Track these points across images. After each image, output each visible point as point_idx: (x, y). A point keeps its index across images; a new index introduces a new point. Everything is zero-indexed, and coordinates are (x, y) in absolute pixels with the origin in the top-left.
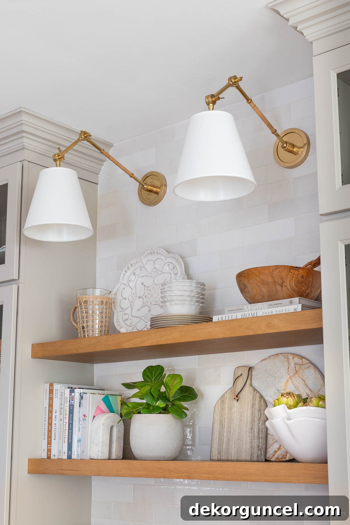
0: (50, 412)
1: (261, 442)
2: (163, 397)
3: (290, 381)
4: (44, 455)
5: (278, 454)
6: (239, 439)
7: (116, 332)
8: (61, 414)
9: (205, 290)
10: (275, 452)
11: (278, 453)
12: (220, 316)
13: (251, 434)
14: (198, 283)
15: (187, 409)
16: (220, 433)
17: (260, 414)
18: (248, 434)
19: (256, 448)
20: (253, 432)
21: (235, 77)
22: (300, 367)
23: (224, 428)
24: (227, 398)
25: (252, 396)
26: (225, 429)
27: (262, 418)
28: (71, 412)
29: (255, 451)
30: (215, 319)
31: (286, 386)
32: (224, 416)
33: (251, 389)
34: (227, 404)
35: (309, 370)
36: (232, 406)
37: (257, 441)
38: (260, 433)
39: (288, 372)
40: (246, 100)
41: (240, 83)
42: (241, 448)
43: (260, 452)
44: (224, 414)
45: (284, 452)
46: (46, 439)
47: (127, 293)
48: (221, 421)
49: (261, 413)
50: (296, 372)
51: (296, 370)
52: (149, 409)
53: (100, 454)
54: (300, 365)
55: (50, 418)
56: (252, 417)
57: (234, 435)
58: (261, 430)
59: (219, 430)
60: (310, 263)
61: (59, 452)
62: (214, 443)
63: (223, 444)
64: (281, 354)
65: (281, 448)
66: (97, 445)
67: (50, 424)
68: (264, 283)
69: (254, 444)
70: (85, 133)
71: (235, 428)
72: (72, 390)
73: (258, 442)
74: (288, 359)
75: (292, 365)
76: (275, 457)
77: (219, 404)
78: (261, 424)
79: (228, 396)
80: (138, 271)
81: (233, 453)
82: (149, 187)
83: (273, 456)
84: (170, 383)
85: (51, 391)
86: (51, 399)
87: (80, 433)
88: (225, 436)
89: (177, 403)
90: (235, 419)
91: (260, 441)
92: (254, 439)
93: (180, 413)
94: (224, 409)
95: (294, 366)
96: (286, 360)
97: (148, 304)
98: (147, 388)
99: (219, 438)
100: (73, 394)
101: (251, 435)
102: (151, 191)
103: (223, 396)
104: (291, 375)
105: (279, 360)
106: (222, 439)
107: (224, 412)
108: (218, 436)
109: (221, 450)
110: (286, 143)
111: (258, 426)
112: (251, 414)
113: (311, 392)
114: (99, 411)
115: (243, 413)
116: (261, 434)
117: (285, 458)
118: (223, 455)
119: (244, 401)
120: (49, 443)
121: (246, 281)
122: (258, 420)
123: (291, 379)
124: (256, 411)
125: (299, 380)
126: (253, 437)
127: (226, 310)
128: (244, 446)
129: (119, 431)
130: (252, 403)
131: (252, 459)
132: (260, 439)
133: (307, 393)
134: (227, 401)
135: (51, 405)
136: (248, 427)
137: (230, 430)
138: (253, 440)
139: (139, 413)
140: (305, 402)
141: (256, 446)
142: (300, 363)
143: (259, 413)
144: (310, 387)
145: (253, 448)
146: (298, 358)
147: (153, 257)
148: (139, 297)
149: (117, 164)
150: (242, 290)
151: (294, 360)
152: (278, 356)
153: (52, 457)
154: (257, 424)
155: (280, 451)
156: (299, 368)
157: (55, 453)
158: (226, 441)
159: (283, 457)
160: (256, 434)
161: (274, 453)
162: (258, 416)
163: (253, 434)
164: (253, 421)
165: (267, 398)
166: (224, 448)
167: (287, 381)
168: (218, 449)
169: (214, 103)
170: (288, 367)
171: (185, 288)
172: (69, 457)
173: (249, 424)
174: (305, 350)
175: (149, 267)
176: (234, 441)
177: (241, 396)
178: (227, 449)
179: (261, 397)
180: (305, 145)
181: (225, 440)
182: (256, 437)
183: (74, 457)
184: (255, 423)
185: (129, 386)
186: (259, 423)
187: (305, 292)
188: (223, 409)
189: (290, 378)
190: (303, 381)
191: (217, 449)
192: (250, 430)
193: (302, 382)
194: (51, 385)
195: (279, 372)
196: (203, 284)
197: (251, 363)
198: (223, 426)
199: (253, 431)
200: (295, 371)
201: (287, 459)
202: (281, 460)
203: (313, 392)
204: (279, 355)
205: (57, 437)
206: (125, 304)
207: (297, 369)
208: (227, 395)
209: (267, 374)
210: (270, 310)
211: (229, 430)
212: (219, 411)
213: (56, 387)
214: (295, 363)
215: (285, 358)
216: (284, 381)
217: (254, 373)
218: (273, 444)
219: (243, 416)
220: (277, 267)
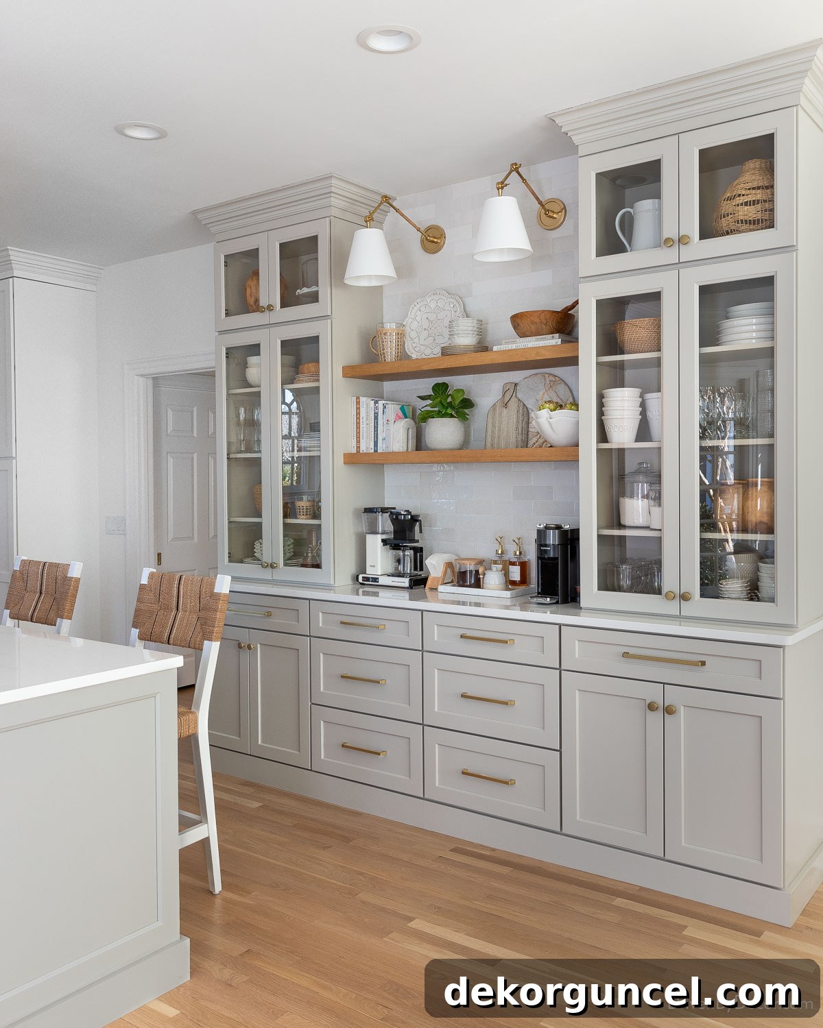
0: (358, 418)
1: (523, 437)
2: (450, 405)
3: (547, 393)
4: (354, 451)
5: (538, 442)
6: (507, 436)
7: (408, 357)
8: (367, 419)
9: (482, 325)
10: (534, 444)
12: (499, 347)
14: (478, 320)
15: (468, 415)
16: (492, 432)
18: (514, 432)
21: (516, 164)
25: (517, 404)
26: (496, 429)
27: (524, 420)
28: (376, 418)
29: (519, 443)
30: (495, 348)
31: (544, 397)
32: (495, 420)
33: (517, 400)
34: (497, 410)
35: (561, 385)
36: (501, 412)
37: (521, 436)
39: (544, 387)
40: (521, 180)
41: (520, 170)
42: (509, 441)
43: (523, 444)
44: (495, 418)
45: (544, 440)
46: (355, 439)
47: (415, 325)
48: (493, 423)
49: (524, 417)
51: (551, 385)
52: (440, 415)
53: (401, 448)
54: (554, 381)
55: (358, 423)
56: (517, 420)
57: (503, 433)
58: (524, 429)
59: (491, 429)
60: (566, 308)
61: (367, 448)
62: (488, 438)
63: (495, 439)
64: (540, 373)
65: (541, 438)
66: (398, 442)
67: (358, 428)
68: (533, 323)
69: (519, 438)
70: (386, 197)
71: (503, 428)
72: (376, 402)
75: (548, 382)
76: (535, 446)
77: (491, 410)
78: (524, 424)
79: (498, 405)
80: (423, 309)
81: (502, 445)
82: (431, 239)
84: (455, 396)
85: (358, 403)
86: (358, 409)
87: (384, 434)
88: (496, 434)
89: (461, 410)
90: (504, 421)
93: (463, 417)
94: (496, 414)
97: (433, 335)
98: (439, 399)
99: (491, 436)
100: (377, 405)
102: (433, 242)
103: (494, 405)
104: (547, 389)
105: (538, 378)
106: (494, 436)
107: (495, 416)
108: (490, 434)
109: (494, 443)
110: (548, 210)
111: (521, 426)
112: (516, 417)
113: (564, 400)
114: (398, 418)
115: (510, 416)
116: (523, 432)
118: (495, 447)
119: (510, 408)
120: (358, 442)
121: (519, 321)
122: (522, 422)
124: (520, 415)
125: (554, 392)
126: (518, 433)
127: (503, 342)
128: (511, 440)
129: (413, 432)
130: (517, 409)
132: (523, 435)
133: (561, 401)
134: (498, 408)
135: (358, 414)
138: (518, 436)
139: (433, 417)
140: (561, 407)
141: (520, 440)
143: (522, 417)
144: (561, 398)
145: (518, 441)
146: (552, 376)
147: (436, 297)
148: (425, 329)
149: (402, 215)
150: (515, 328)
151: (545, 378)
152: (537, 375)
153: (361, 452)
154: (521, 424)
155: (539, 440)
156: (553, 383)
157: (363, 449)
159: (543, 445)
160: (520, 432)
162: (522, 419)
163: (518, 431)
164: (518, 422)
165: (529, 406)
166: (496, 442)
167: (544, 394)
168: (491, 443)
169: (502, 188)
170: (544, 383)
171: (469, 324)
172: (376, 451)
173: (514, 425)
174: (559, 371)
175: (433, 305)
176: (503, 437)
177: (509, 404)
178: (498, 442)
179: (524, 405)
180: (562, 210)
181: (496, 437)
183: (380, 451)
185: (423, 398)
187: (561, 329)
188: (494, 414)
189: (546, 391)
190: (556, 394)
192: (516, 429)
194: (358, 398)
195: (538, 387)
196: (481, 321)
197: (516, 381)
198: (495, 426)
199: (518, 429)
201: (546, 445)
203: (567, 400)
205: (364, 437)
206: (413, 334)
209: (527, 388)
210: (537, 343)
211: (499, 430)
212: (491, 415)
213: (363, 399)
214: (550, 380)
215: (542, 376)
216: (541, 393)
217: (518, 388)
218: (533, 438)
219: (510, 419)
220: (544, 311)
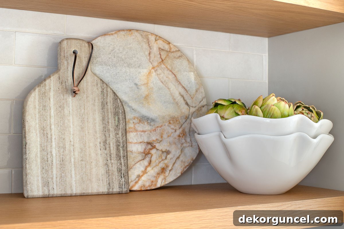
1: (123, 164)
3: (154, 73)
5: (144, 181)
6: (82, 160)
10: (139, 177)
11: (144, 178)
13: (104, 151)
16: (43, 150)
17: (117, 119)
18: (99, 152)
19: (116, 173)
20: (108, 149)
22: (168, 55)
23: (51, 142)
24: (52, 88)
25: (100, 90)
26: (54, 143)
27: (121, 126)
29: (114, 177)
31: (148, 81)
32: (49, 121)
34: (52, 100)
35: (181, 61)
36: (63, 104)
37: (116, 162)
38: (121, 149)
39: (150, 59)
42: (89, 174)
43: (123, 179)
44: (48, 117)
45: (152, 176)
49: (119, 118)
50: (162, 60)
51: (161, 58)
54: (167, 51)
56: (103, 124)
57: (72, 154)
58: (121, 145)
59: (41, 145)
62: (32, 168)
63: (52, 168)
64: (137, 30)
65: (147, 171)
69: (112, 166)
71: (72, 140)
73: (119, 164)
74: (148, 39)
75: (155, 50)
76: (139, 185)
77: (35, 99)
78: (120, 134)
81: (74, 183)
83: (136, 183)
88: (54, 155)
90: (72, 126)
91: (122, 161)
92: (111, 159)
94: (48, 108)
95: (158, 53)
96: (145, 40)
99: (42, 159)
101: (106, 153)
104: (155, 64)
105: (133, 39)
106: (50, 159)
107: (48, 114)
108: (39, 155)
109: (50, 180)
111: (115, 138)
112: (101, 118)
113: (185, 91)
115: (86, 117)
116: (122, 152)
117: (156, 185)
118: (55, 188)
119: (85, 96)
122: (115, 130)
123: (155, 71)
124: (110, 115)
125: (167, 72)
126: (109, 155)
128: (94, 170)
130: (101, 100)
131: (111, 190)
132: (122, 159)
133: (180, 93)
134: (52, 94)
136: (99, 140)
137: (64, 145)
138: (109, 161)
141: (116, 170)
142: (166, 49)
143: (114, 118)
144: (183, 85)
145: (110, 173)
146: (163, 41)
151: (157, 43)
152: (132, 33)
154: (114, 135)
155: (145, 175)
156: (166, 55)
158: (58, 162)
159: (152, 185)
160: (114, 151)
161: (137, 179)
162: (113, 124)
163: (107, 151)
164: (105, 130)
166: (55, 176)
167: (150, 73)
168: (43, 177)
170: (149, 52)
173: (98, 135)
176: (73, 163)
178: (61, 177)
181: (54, 161)
182: (114, 155)
184: (111, 133)
186: (118, 134)
188: (44, 108)
189: (153, 68)
190: (174, 76)
191: (40, 178)
192: (102, 144)
193: (171, 77)
195: (135, 57)
198: (49, 136)
199: (107, 146)
200: (160, 60)
201: (159, 185)
202: (149, 188)
203: (189, 92)
204: (133, 31)
207: (163, 57)
208: (52, 85)
209: (114, 57)
211: (61, 145)
212: (37, 110)
214: (159, 48)
215: (143, 37)
216: (144, 71)
218: (134, 165)
219: (86, 121)
